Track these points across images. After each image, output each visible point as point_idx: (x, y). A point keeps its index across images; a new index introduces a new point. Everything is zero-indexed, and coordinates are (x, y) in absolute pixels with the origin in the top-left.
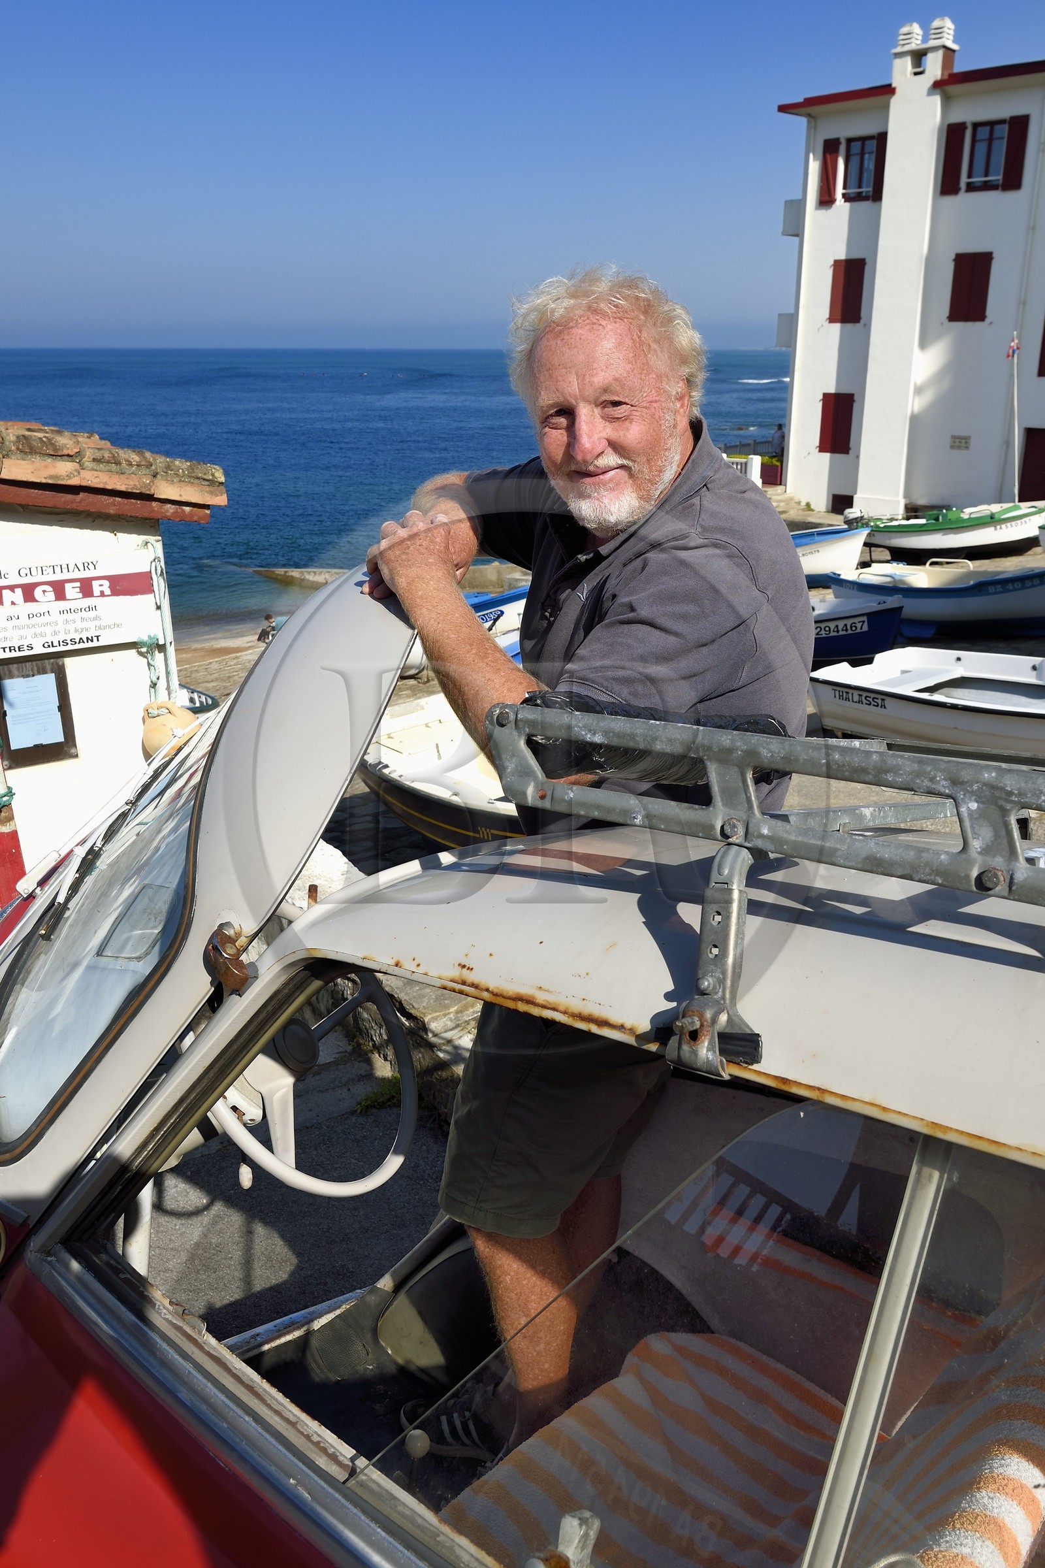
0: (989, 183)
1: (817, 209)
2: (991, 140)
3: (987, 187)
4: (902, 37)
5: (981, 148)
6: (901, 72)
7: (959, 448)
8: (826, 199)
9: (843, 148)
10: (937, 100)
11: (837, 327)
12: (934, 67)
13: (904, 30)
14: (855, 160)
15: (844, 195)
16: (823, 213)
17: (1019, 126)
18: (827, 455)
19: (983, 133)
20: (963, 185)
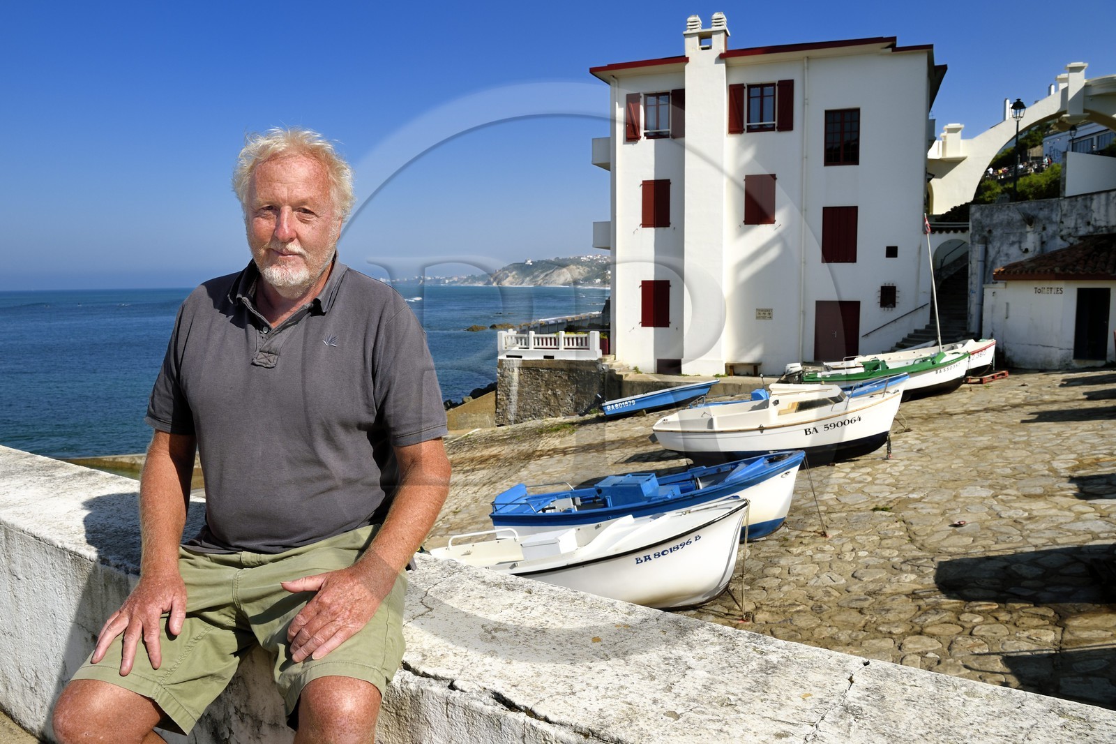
0: (764, 127)
1: (624, 143)
2: (762, 97)
3: (762, 129)
4: (689, 24)
5: (756, 103)
6: (691, 47)
7: (764, 318)
8: (632, 136)
9: (642, 100)
10: (723, 66)
11: (651, 231)
12: (719, 44)
13: (691, 19)
14: (652, 111)
15: (645, 134)
16: (630, 146)
17: (786, 88)
18: (651, 330)
19: (756, 92)
20: (745, 127)
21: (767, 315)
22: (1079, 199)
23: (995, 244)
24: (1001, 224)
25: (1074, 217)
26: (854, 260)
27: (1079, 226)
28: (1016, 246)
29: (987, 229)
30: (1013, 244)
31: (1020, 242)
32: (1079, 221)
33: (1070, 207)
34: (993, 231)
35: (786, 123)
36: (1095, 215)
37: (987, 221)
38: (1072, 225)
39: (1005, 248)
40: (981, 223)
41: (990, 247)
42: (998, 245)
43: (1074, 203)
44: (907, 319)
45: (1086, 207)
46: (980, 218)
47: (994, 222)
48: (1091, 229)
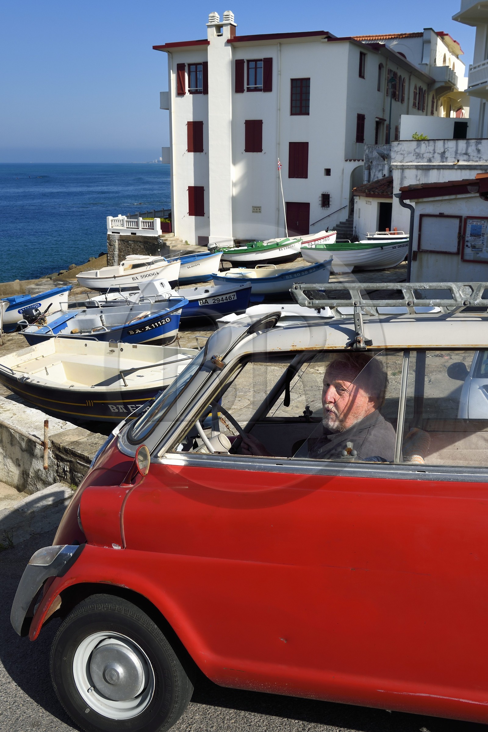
0: (257, 88)
1: (176, 97)
2: (256, 68)
3: (256, 90)
4: (210, 18)
5: (252, 72)
6: (212, 34)
7: (256, 212)
8: (181, 92)
9: (186, 68)
10: (229, 48)
11: (192, 154)
12: (227, 33)
13: (211, 15)
14: (193, 74)
15: (189, 91)
16: (179, 99)
17: (268, 62)
18: (193, 217)
19: (252, 65)
20: (246, 89)
21: (258, 210)
23: (373, 170)
24: (376, 158)
26: (306, 177)
28: (381, 172)
29: (370, 161)
31: (382, 170)
34: (373, 162)
35: (268, 87)
37: (370, 155)
39: (377, 173)
40: (368, 156)
41: (370, 172)
42: (375, 170)
44: (336, 215)
46: (367, 153)
47: (373, 156)
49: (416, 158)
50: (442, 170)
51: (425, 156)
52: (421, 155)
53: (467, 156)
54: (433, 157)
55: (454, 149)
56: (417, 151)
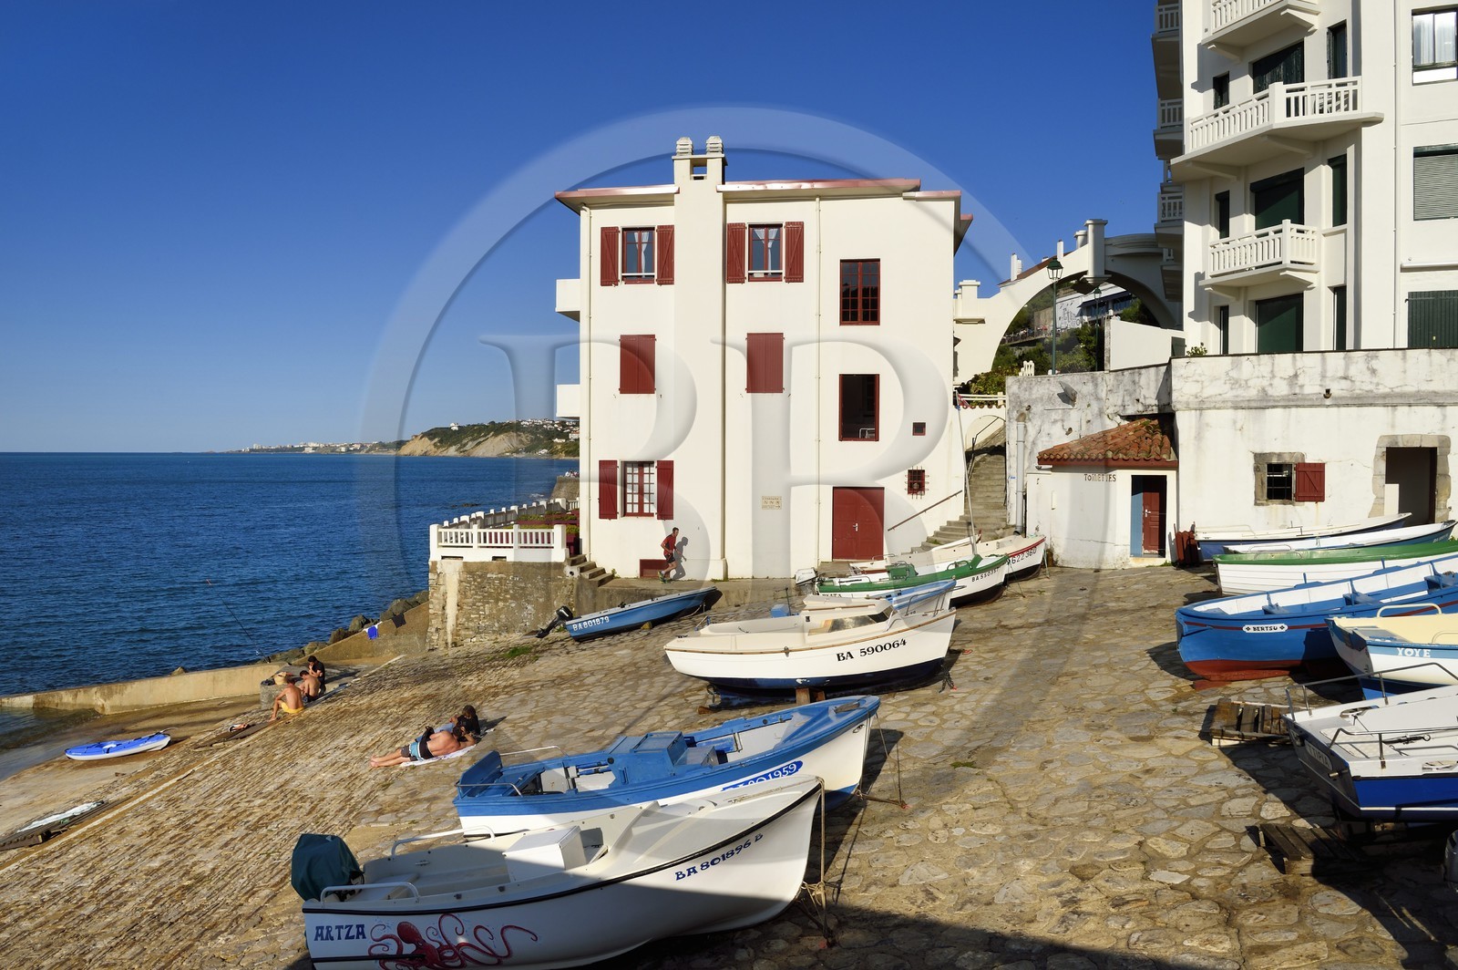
0: (772, 275)
2: (766, 240)
3: (766, 278)
4: (679, 147)
6: (682, 175)
7: (771, 507)
8: (608, 279)
9: (620, 237)
11: (629, 397)
12: (715, 174)
13: (681, 142)
15: (624, 278)
16: (607, 290)
17: (796, 232)
19: (759, 233)
20: (746, 275)
21: (775, 504)
22: (1126, 373)
23: (1035, 422)
24: (1042, 399)
25: (1121, 392)
26: (876, 438)
27: (1126, 404)
28: (1059, 424)
29: (1026, 405)
30: (1055, 422)
31: (1063, 421)
32: (1127, 398)
33: (1115, 383)
34: (1032, 407)
36: (1143, 392)
37: (1024, 396)
38: (1120, 403)
39: (1046, 427)
40: (1019, 397)
41: (1029, 424)
42: (1039, 423)
43: (1120, 378)
44: (939, 509)
45: (1134, 382)
46: (1017, 391)
47: (1034, 397)
48: (1141, 408)
49: (1232, 389)
50: (1294, 409)
51: (1250, 383)
52: (1243, 382)
53: (1349, 382)
54: (1271, 385)
55: (1319, 369)
56: (1234, 374)
